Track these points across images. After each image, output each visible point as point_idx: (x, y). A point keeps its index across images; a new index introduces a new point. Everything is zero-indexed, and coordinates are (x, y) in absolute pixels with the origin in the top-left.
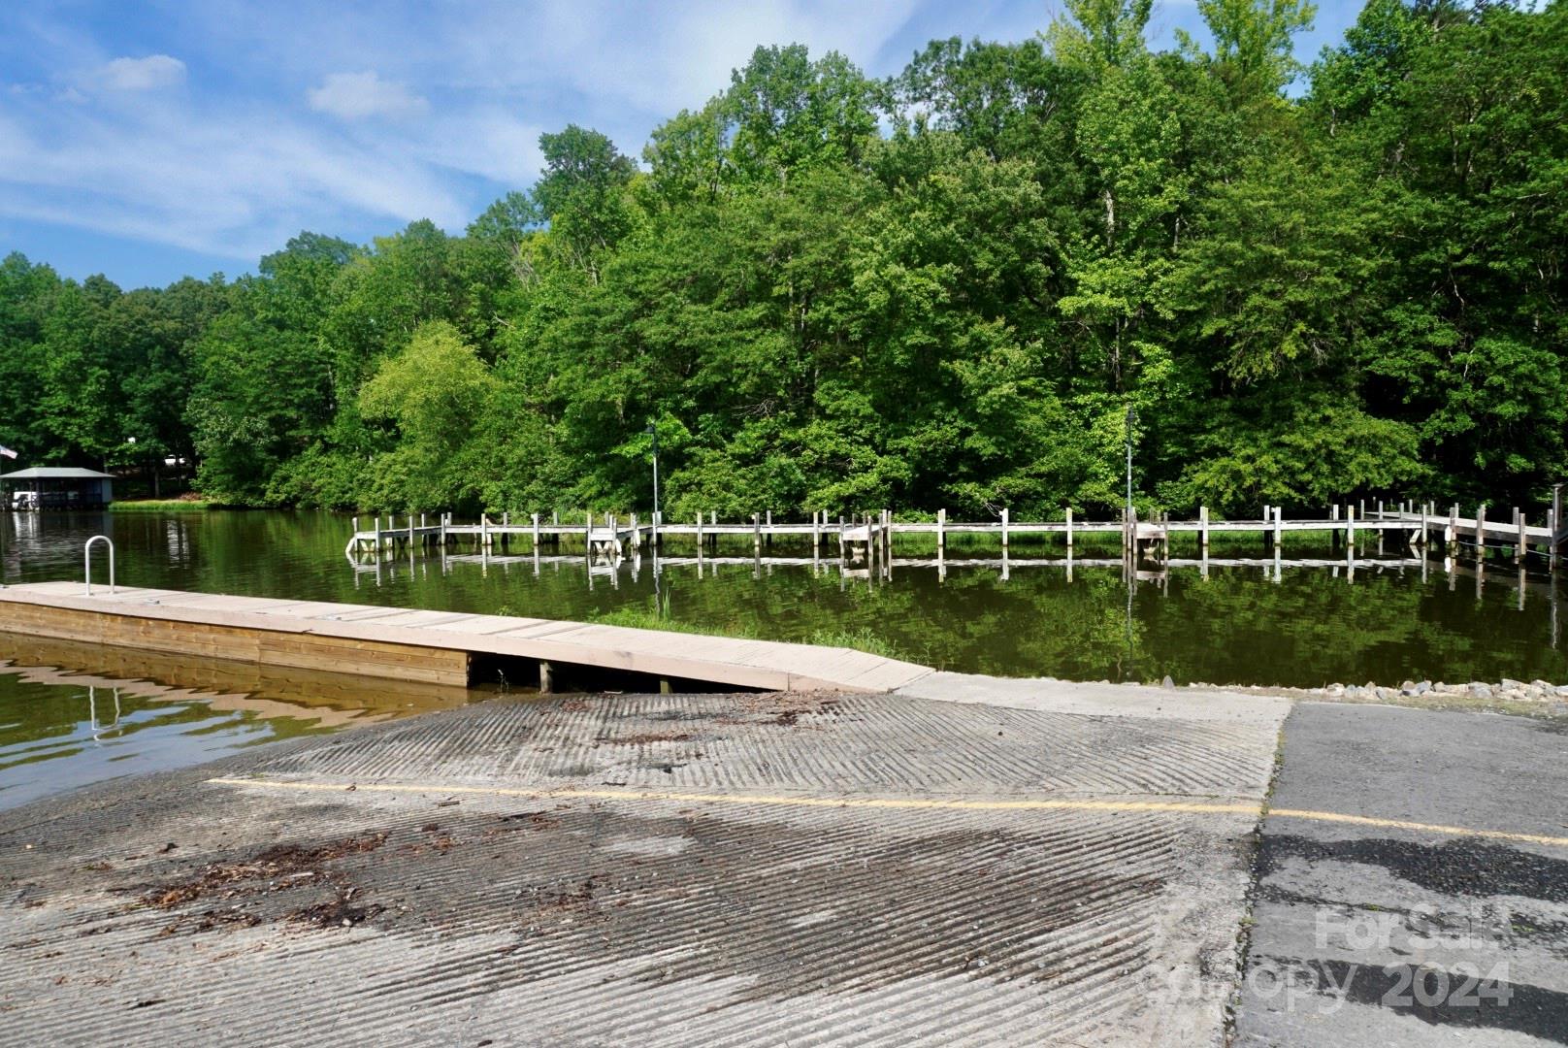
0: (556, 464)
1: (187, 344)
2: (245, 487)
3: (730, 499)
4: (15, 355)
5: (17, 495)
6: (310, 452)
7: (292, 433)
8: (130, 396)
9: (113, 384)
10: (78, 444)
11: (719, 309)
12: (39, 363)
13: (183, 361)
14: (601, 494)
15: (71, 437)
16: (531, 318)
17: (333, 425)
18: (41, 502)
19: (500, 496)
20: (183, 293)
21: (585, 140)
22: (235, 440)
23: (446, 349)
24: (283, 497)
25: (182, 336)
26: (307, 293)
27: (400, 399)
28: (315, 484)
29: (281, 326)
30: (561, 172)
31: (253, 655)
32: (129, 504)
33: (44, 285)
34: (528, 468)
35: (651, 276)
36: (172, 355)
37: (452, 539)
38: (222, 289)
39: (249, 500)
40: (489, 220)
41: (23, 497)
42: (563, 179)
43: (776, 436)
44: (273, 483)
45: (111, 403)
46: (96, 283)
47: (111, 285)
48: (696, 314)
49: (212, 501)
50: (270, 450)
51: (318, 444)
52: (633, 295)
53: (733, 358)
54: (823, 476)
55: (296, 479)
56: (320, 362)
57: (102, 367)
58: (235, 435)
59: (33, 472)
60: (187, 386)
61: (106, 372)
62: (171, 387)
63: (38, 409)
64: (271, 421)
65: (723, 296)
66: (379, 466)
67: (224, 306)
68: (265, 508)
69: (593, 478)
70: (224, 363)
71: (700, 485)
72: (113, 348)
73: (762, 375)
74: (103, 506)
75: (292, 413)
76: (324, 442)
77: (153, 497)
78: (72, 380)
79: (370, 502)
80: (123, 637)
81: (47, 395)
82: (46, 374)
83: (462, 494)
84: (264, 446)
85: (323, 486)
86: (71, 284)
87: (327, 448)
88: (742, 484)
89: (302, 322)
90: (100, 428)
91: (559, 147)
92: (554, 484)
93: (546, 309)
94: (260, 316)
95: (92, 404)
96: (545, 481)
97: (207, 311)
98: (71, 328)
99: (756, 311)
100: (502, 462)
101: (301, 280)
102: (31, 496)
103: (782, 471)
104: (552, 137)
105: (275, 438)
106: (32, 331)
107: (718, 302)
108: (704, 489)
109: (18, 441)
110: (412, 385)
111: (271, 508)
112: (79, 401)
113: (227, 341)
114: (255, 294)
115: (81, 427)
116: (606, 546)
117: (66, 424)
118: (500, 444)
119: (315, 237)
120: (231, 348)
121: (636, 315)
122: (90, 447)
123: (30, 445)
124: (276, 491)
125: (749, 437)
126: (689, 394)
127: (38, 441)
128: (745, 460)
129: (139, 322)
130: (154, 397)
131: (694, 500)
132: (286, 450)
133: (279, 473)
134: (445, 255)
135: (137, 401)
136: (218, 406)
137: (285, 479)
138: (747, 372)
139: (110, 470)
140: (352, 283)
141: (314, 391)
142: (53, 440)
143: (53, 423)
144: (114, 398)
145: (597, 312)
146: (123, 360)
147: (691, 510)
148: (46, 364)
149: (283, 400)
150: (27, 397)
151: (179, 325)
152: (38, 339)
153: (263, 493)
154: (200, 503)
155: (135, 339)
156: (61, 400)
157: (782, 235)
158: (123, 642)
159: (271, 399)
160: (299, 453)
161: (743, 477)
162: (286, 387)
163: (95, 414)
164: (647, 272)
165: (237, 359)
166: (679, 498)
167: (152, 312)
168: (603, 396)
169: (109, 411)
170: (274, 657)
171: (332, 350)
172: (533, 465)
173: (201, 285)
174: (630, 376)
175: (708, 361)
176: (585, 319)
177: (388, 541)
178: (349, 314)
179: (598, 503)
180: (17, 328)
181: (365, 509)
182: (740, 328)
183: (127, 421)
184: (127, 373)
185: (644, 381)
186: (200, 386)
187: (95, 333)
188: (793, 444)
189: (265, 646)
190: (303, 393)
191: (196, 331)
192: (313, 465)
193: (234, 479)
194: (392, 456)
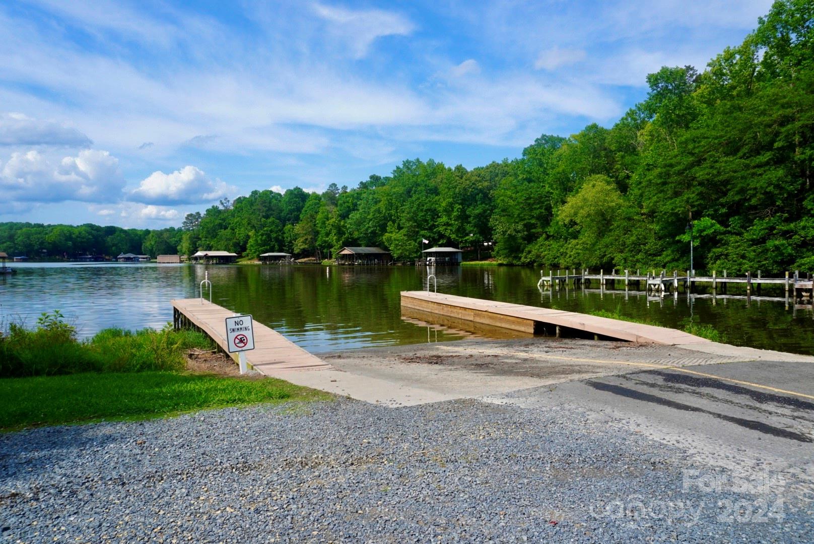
0: (652, 244)
1: (491, 192)
2: (513, 255)
3: (744, 264)
4: (430, 201)
5: (428, 259)
6: (541, 239)
7: (533, 230)
8: (470, 216)
9: (463, 211)
10: (450, 237)
11: (741, 158)
12: (437, 204)
13: (490, 199)
14: (673, 260)
15: (447, 235)
16: (640, 170)
17: (551, 226)
18: (436, 262)
19: (623, 261)
20: (491, 169)
21: (671, 72)
22: (508, 235)
23: (598, 188)
24: (529, 260)
25: (490, 188)
26: (541, 164)
27: (576, 214)
28: (542, 254)
29: (530, 181)
30: (659, 92)
31: (471, 318)
32: (468, 263)
33: (440, 171)
34: (636, 247)
35: (702, 143)
36: (486, 197)
37: (588, 281)
38: (507, 165)
39: (514, 262)
40: (627, 119)
41: (430, 260)
42: (660, 96)
43: (774, 228)
44: (524, 254)
45: (462, 220)
46: (459, 168)
47: (464, 169)
48: (726, 162)
49: (500, 262)
50: (524, 239)
51: (544, 236)
52: (693, 154)
53: (748, 185)
54: (808, 250)
55: (534, 252)
56: (546, 197)
57: (459, 204)
58: (509, 232)
59: (434, 249)
60: (492, 210)
61: (460, 206)
62: (485, 211)
63: (436, 223)
64: (525, 225)
65: (745, 150)
66: (570, 246)
67: (505, 174)
68: (521, 266)
69: (669, 252)
70: (506, 200)
71: (727, 255)
72: (464, 196)
73: (766, 193)
74: (458, 264)
75: (533, 221)
76: (547, 235)
77: (477, 260)
78: (448, 211)
79: (565, 263)
80: (437, 310)
81: (439, 217)
82: (440, 209)
83: (605, 260)
84: (521, 237)
85: (546, 255)
86: (450, 170)
87: (548, 237)
88: (752, 255)
89: (539, 178)
90: (458, 230)
91: (656, 79)
92: (650, 255)
93: (648, 165)
94: (520, 178)
95: (455, 220)
96: (646, 253)
97: (500, 176)
98: (449, 189)
99: (766, 157)
100: (624, 244)
101: (538, 159)
102: (433, 259)
103: (777, 248)
104: (653, 75)
105: (526, 233)
106: (435, 191)
107: (740, 154)
108: (730, 258)
109: (430, 237)
110: (582, 208)
111: (524, 265)
112: (451, 219)
113: (507, 189)
114: (519, 167)
115: (451, 230)
116: (657, 287)
117: (446, 229)
118: (625, 234)
119: (547, 137)
120: (509, 193)
121: (692, 165)
122: (454, 239)
123: (433, 238)
124: (526, 258)
125: (758, 228)
126: (723, 205)
127: (436, 236)
128: (755, 242)
129: (473, 184)
130: (479, 216)
131: (723, 264)
132: (531, 238)
133: (527, 249)
134: (604, 140)
135: (472, 218)
136: (503, 219)
137: (530, 252)
138: (757, 193)
139: (462, 248)
140: (560, 158)
141: (543, 211)
142: (442, 236)
143: (441, 229)
144: (464, 217)
145: (671, 166)
146: (467, 201)
147: (720, 269)
148: (440, 205)
149: (530, 215)
150: (433, 219)
151: (489, 184)
152: (437, 194)
153: (520, 258)
154: (495, 263)
155: (472, 191)
156: (444, 219)
157: (780, 112)
158: (437, 312)
159: (525, 215)
160: (536, 240)
161: (754, 251)
162: (531, 210)
163: (456, 224)
164: (699, 142)
165: (511, 198)
166: (715, 263)
167: (478, 179)
168: (672, 209)
169: (462, 223)
170: (478, 320)
171: (552, 191)
172: (639, 245)
173: (498, 165)
174: (689, 198)
175: (732, 188)
176: (664, 170)
177: (557, 281)
178: (558, 173)
179: (671, 265)
180: (430, 190)
181: (563, 267)
182: (754, 167)
183: (468, 227)
184: (468, 206)
185: (697, 201)
186: (496, 210)
187: (457, 190)
188: (787, 232)
189: (475, 315)
190: (538, 212)
191: (495, 186)
192: (542, 245)
193: (509, 252)
194: (577, 241)
